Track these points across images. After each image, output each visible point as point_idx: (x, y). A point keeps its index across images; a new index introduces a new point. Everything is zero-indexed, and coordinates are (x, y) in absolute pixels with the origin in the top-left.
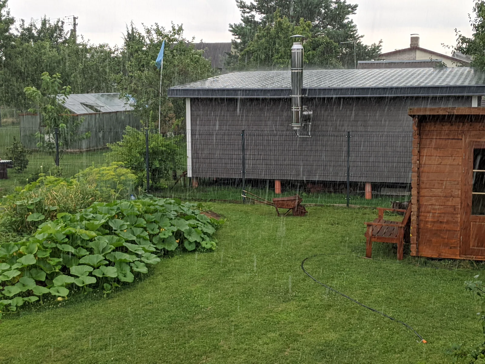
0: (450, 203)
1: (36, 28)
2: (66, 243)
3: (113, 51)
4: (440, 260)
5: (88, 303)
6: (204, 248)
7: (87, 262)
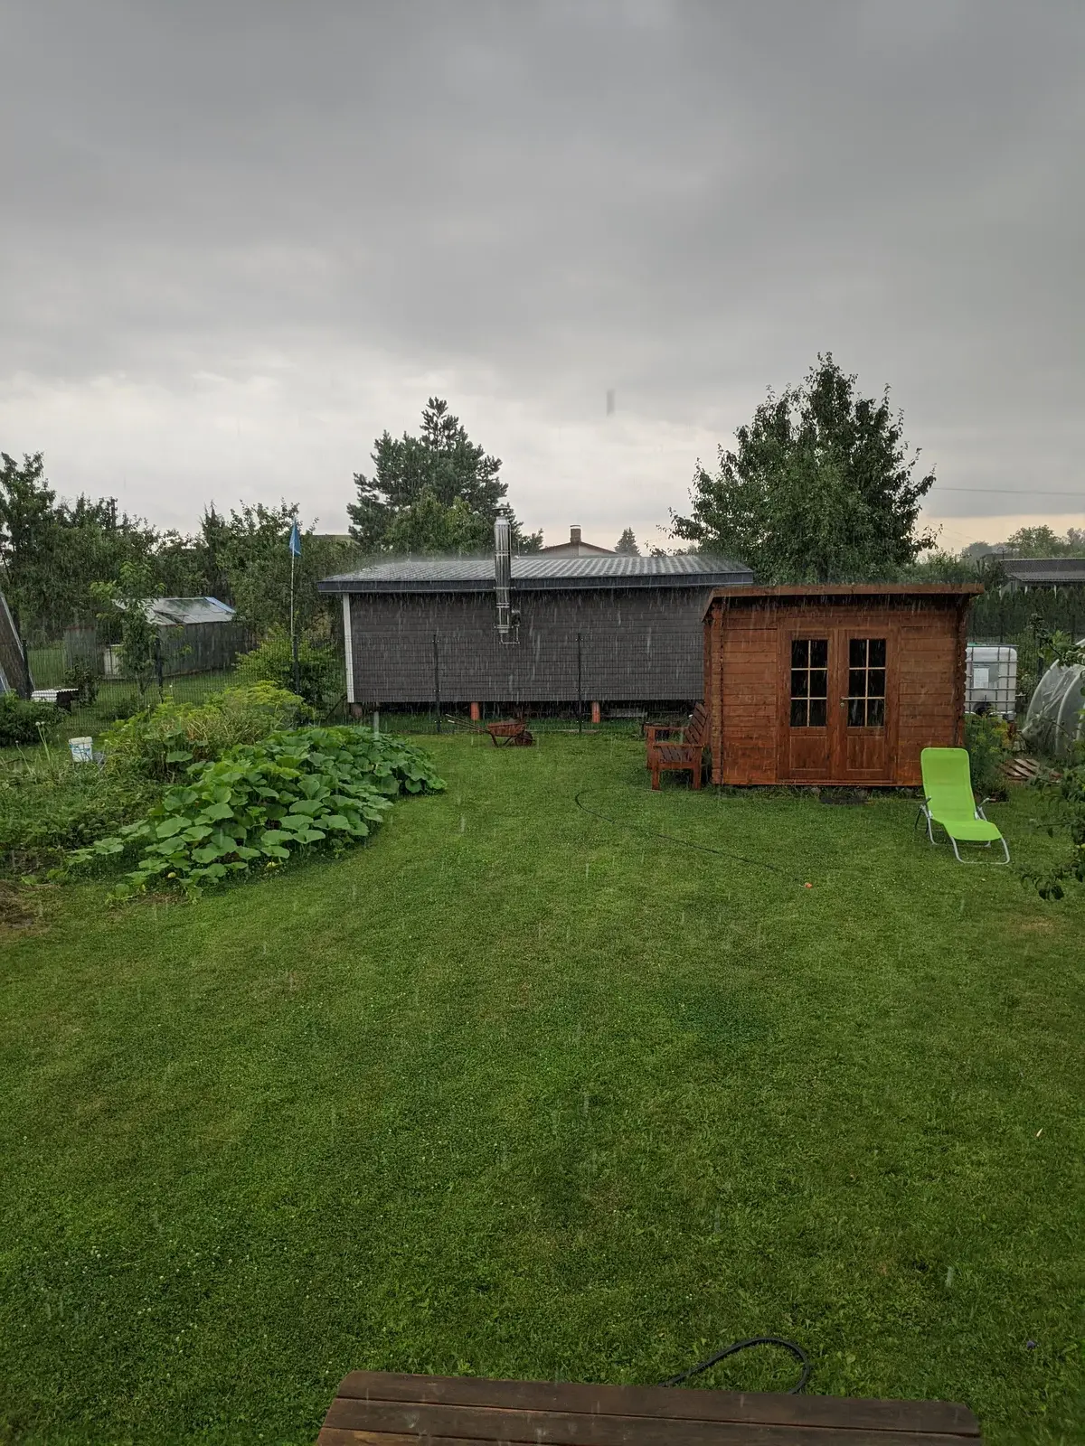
0: (762, 713)
1: (69, 511)
2: (264, 786)
3: (185, 541)
4: (750, 788)
5: (316, 868)
6: (433, 789)
7: (300, 810)
